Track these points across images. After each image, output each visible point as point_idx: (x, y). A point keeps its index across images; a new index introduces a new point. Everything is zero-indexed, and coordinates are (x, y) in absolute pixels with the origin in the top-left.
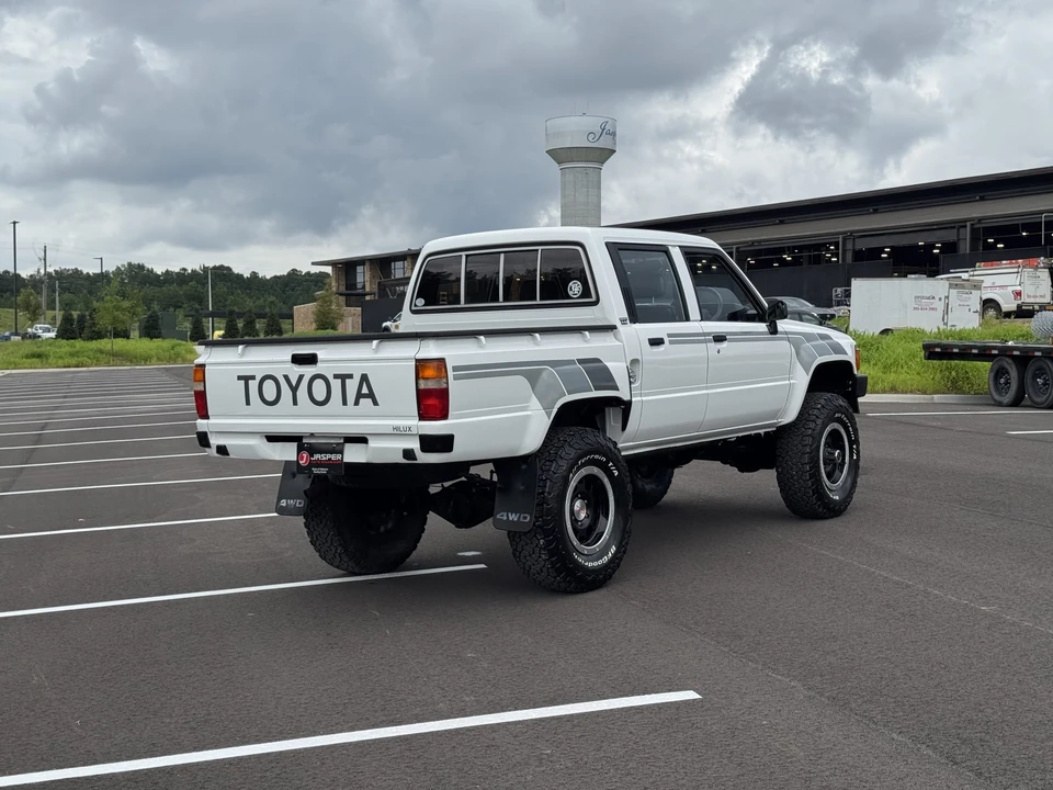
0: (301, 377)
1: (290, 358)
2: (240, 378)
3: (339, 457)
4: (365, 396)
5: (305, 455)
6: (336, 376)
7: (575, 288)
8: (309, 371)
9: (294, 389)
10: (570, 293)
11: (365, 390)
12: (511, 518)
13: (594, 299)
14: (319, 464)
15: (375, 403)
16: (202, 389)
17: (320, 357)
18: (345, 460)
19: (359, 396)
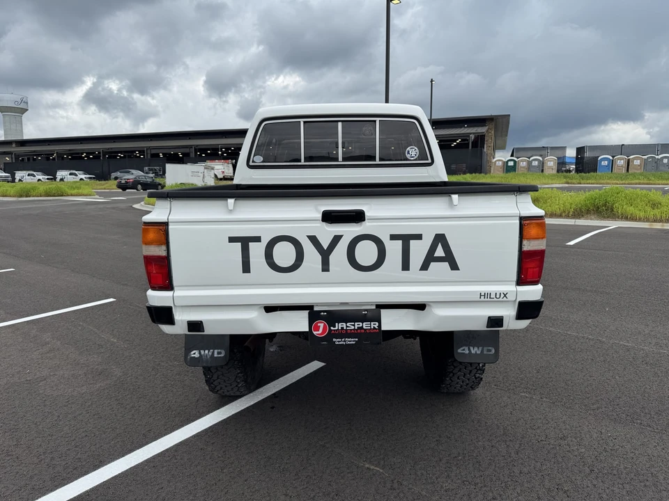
0: (337, 239)
1: (320, 216)
2: (232, 240)
3: (375, 325)
4: (440, 259)
5: (321, 325)
6: (393, 237)
7: (413, 152)
8: (349, 231)
9: (325, 254)
10: (408, 156)
11: (440, 252)
12: (473, 352)
13: (430, 161)
14: (344, 334)
15: (454, 266)
16: (164, 254)
17: (367, 214)
18: (384, 328)
19: (430, 258)
